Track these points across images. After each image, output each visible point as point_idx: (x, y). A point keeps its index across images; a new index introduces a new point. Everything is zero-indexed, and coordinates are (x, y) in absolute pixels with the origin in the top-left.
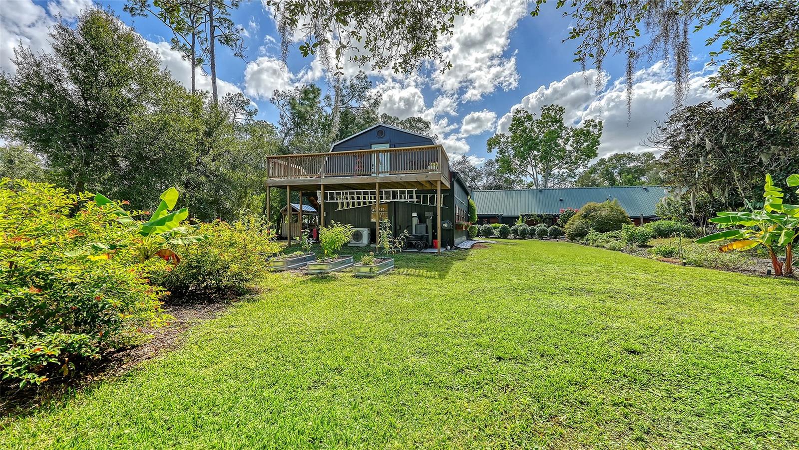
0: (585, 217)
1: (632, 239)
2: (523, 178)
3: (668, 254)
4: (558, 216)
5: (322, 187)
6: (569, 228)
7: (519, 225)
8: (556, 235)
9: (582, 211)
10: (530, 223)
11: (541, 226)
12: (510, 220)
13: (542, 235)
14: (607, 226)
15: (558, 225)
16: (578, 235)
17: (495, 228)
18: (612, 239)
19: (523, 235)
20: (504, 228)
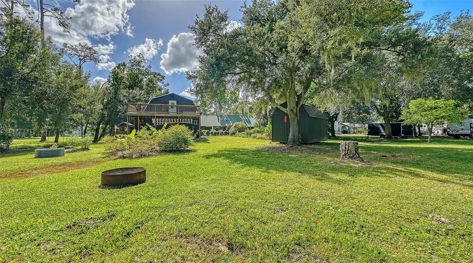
0: (235, 127)
1: (247, 134)
2: (211, 109)
3: (254, 137)
4: (226, 127)
5: (155, 117)
6: (231, 131)
7: (213, 130)
8: (227, 134)
9: (234, 125)
10: (217, 130)
11: (221, 131)
12: (209, 128)
13: (222, 134)
14: (241, 130)
15: (227, 130)
16: (233, 134)
17: (204, 132)
18: (243, 135)
19: (215, 134)
20: (208, 132)
